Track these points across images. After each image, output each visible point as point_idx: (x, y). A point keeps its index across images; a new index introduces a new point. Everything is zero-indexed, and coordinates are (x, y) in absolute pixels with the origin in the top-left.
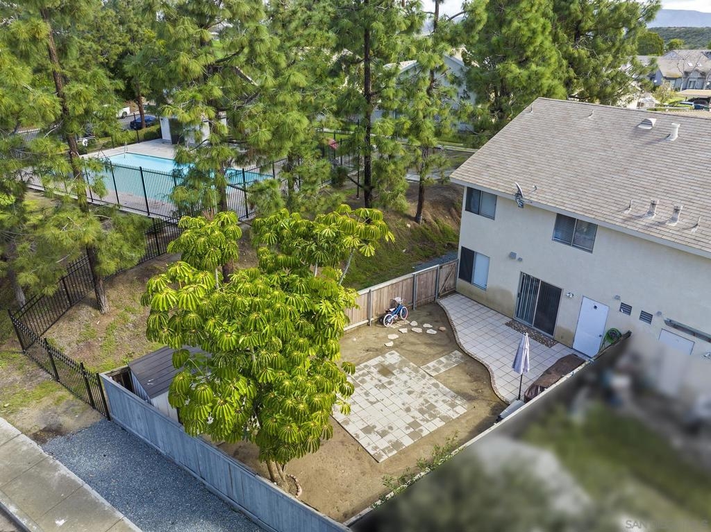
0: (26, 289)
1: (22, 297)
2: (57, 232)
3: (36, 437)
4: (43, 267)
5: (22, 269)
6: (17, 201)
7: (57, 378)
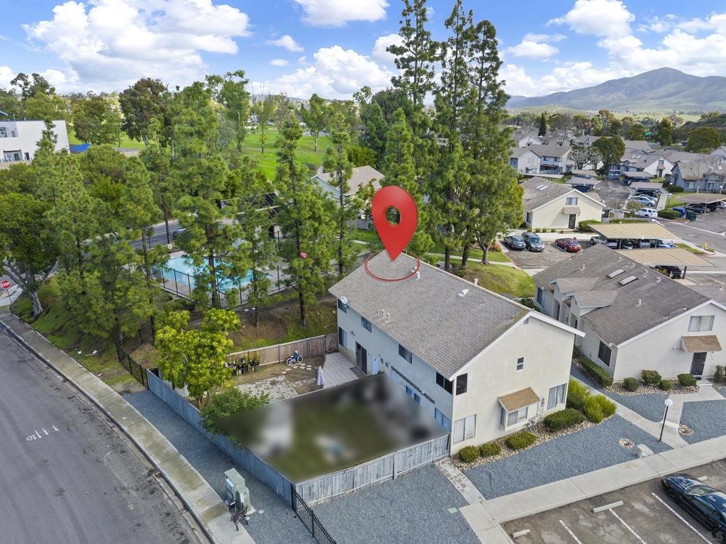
0: (124, 334)
1: (121, 337)
2: (138, 310)
3: (120, 393)
4: (132, 325)
5: (123, 325)
6: (125, 295)
7: (132, 374)
